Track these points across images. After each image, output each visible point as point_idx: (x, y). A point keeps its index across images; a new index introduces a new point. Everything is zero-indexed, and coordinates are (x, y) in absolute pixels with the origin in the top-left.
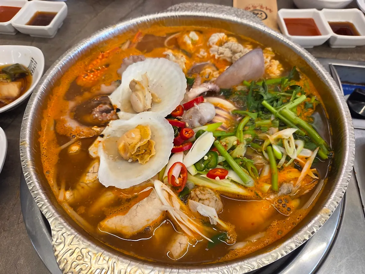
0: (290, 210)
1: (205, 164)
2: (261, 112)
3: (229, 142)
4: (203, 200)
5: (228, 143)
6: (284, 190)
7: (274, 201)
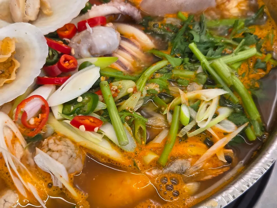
0: (177, 196)
1: (75, 108)
2: (187, 59)
3: (122, 87)
4: (53, 151)
5: (121, 89)
6: (175, 167)
7: (155, 178)
